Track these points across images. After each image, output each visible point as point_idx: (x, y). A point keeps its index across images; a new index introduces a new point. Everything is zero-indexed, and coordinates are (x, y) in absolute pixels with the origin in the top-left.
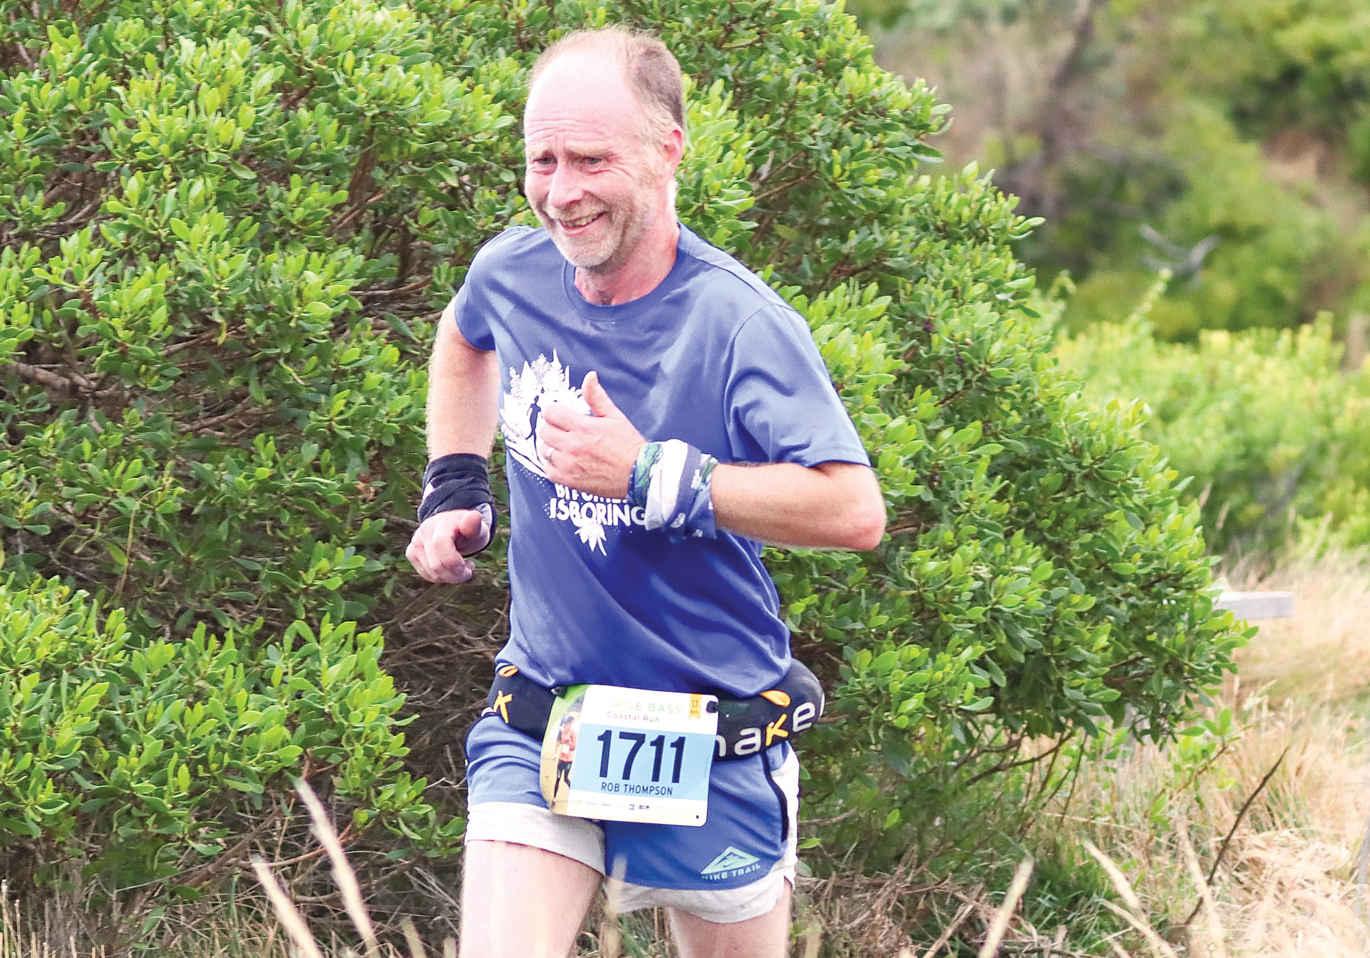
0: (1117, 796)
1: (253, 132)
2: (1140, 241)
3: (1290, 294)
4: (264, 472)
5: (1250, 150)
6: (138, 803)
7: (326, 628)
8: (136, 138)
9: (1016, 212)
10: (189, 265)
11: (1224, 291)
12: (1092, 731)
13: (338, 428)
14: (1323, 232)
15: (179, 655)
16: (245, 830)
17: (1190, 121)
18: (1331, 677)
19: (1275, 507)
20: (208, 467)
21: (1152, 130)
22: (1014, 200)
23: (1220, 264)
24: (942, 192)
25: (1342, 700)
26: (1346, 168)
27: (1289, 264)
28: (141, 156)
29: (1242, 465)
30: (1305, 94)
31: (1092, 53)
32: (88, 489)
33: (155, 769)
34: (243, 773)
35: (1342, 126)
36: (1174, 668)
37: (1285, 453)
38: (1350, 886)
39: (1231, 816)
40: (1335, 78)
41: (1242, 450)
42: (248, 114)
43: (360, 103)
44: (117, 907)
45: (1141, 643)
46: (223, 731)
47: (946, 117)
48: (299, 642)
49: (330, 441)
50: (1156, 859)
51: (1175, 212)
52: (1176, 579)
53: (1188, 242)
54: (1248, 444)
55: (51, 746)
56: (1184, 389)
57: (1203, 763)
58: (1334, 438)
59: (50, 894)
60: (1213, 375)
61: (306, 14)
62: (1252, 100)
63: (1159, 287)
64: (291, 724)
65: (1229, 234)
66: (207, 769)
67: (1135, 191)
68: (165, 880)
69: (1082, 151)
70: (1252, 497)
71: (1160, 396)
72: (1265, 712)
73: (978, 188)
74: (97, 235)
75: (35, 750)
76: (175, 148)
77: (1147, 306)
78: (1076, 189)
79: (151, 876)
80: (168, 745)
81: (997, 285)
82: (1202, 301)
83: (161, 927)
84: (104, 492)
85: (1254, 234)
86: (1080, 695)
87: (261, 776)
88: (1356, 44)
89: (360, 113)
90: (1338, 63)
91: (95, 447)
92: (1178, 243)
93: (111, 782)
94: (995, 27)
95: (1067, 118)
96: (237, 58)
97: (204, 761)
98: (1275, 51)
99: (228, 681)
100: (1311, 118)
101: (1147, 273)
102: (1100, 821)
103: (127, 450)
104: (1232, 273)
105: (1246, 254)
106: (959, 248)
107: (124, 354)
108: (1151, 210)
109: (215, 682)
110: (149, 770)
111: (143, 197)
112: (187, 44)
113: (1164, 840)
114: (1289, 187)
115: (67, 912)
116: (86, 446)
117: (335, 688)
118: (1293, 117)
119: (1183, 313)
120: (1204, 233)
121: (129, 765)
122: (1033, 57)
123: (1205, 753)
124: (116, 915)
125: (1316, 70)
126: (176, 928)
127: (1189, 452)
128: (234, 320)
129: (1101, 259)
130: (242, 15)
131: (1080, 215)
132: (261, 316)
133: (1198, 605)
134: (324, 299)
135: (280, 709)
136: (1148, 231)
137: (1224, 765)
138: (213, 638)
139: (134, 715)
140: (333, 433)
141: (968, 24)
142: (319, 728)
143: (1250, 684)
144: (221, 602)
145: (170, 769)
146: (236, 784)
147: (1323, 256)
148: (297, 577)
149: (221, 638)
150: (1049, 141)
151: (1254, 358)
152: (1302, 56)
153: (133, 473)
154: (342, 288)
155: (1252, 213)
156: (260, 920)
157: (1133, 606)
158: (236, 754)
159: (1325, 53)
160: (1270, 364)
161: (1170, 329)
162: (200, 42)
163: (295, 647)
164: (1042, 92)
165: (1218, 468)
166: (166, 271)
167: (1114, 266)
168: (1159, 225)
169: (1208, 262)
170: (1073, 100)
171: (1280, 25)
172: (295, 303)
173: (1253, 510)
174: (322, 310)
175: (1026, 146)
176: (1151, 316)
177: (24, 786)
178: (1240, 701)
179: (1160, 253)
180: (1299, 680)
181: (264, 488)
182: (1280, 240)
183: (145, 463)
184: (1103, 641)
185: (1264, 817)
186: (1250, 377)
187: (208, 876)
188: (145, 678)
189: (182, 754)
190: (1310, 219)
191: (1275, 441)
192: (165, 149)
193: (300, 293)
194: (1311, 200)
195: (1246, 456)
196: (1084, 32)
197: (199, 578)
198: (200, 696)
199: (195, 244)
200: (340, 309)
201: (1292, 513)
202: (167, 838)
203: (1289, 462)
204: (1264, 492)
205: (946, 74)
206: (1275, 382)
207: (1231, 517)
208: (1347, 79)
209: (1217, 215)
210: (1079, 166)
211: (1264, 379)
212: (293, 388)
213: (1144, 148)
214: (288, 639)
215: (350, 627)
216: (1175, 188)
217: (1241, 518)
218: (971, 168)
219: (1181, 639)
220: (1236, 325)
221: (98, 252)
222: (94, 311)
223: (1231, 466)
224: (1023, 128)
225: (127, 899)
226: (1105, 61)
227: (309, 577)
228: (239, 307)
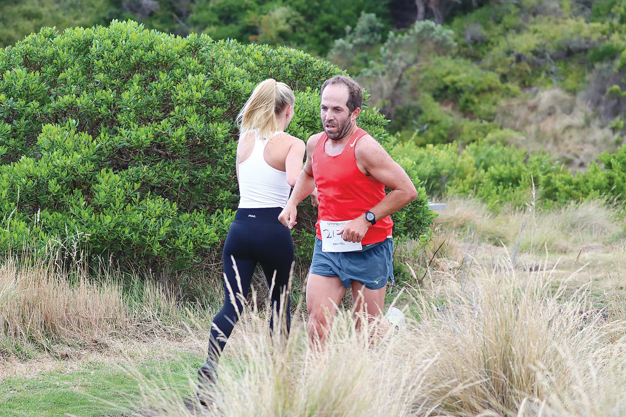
0: (406, 250)
1: (205, 96)
2: (413, 124)
3: (446, 136)
4: (208, 173)
5: (437, 104)
6: (181, 251)
7: (225, 210)
8: (178, 98)
9: (384, 119)
10: (190, 126)
11: (431, 135)
12: (401, 237)
13: (226, 163)
14: (453, 122)
15: (191, 217)
16: (207, 257)
17: (424, 97)
18: (455, 222)
19: (442, 184)
20: (196, 172)
21: (415, 99)
22: (384, 116)
23: (430, 129)
24: (368, 114)
25: (457, 228)
26: (458, 108)
27: (445, 129)
28: (179, 102)
29: (435, 174)
30: (449, 92)
31: (402, 82)
32: (167, 177)
33: (185, 243)
34: (205, 243)
35: (457, 99)
36: (419, 223)
37: (445, 171)
38: (459, 271)
39: (432, 255)
40: (456, 88)
41: (435, 171)
42: (204, 92)
43: (230, 89)
44: (177, 275)
45: (412, 217)
46: (201, 234)
47: (369, 97)
48: (219, 214)
49: (224, 166)
50: (415, 264)
51: (420, 117)
52: (420, 203)
53: (423, 124)
54: (436, 169)
55: (159, 235)
56: (422, 157)
57: (426, 242)
58: (456, 168)
59: (162, 271)
60: (429, 153)
61: (218, 69)
62: (438, 93)
63: (416, 134)
64: (216, 232)
65: (432, 122)
66: (197, 243)
67: (411, 113)
68: (188, 268)
69: (400, 103)
70: (437, 181)
71: (417, 159)
72: (440, 231)
73: (376, 113)
74: (169, 121)
75: (155, 236)
76: (187, 100)
77: (413, 138)
78: (399, 112)
79: (185, 267)
80: (188, 237)
81: (380, 135)
82: (426, 137)
83: (187, 279)
84: (171, 178)
85: (438, 122)
86: (398, 228)
87: (210, 244)
88: (461, 81)
89: (230, 91)
90: (456, 85)
91: (169, 168)
92: (421, 124)
93: (175, 246)
94: (380, 76)
95: (397, 97)
96: (201, 79)
97: (196, 241)
98: (443, 82)
99: (202, 222)
100: (450, 97)
101: (414, 131)
102: (402, 256)
103: (176, 168)
104: (433, 131)
105: (436, 127)
106: (371, 126)
107: (176, 147)
108: (415, 117)
109: (199, 223)
110: (183, 243)
111: (179, 111)
112: (190, 76)
113: (417, 260)
114: (445, 112)
115: (166, 276)
116: (166, 168)
117: (227, 224)
118: (446, 97)
119: (422, 140)
120: (427, 122)
121: (179, 242)
122: (389, 83)
123: (426, 240)
124: (177, 277)
125: (452, 87)
126: (191, 279)
127: (423, 171)
128: (202, 139)
129: (404, 128)
130: (203, 68)
131: (399, 118)
132: (208, 138)
133: (425, 209)
134: (222, 134)
135: (214, 229)
136: (414, 122)
137: (431, 243)
138: (198, 213)
139: (180, 230)
140: (225, 164)
141: (374, 76)
142: (223, 233)
143: (437, 225)
144: (200, 203)
145: (188, 243)
146: (204, 246)
147: (453, 128)
148: (216, 198)
149: (200, 213)
150: (393, 101)
151: (438, 150)
152: (449, 84)
153: (177, 174)
154: (226, 131)
155: (438, 118)
156: (210, 277)
157: (410, 208)
158: (204, 239)
159: (454, 83)
160: (442, 152)
161: (419, 143)
162: (193, 75)
163: (218, 215)
164: (391, 91)
165: (430, 175)
166: (185, 128)
167: (407, 129)
168: (417, 120)
169: (428, 128)
170: (398, 92)
171: (444, 76)
172: (215, 135)
173: (438, 184)
174: (221, 136)
175: (387, 102)
176: (414, 140)
177: (153, 244)
178: (434, 229)
179: (417, 127)
180: (447, 223)
181: (209, 176)
182: (443, 124)
183: (181, 171)
184: (404, 216)
185: (440, 255)
186: (437, 155)
187: (198, 267)
188: (183, 222)
189: (191, 239)
190: (450, 119)
191: (443, 169)
192: (184, 100)
193: (216, 132)
194: (450, 115)
195: (436, 172)
196: (400, 77)
197: (194, 198)
198: (196, 226)
199: (192, 122)
200: (226, 136)
201: (446, 186)
202: (189, 259)
203: (446, 174)
204: (440, 180)
205: (370, 87)
206: (443, 156)
207: (433, 186)
208: (459, 88)
209: (430, 118)
210: (400, 107)
211: (440, 155)
212: (216, 154)
213: (414, 103)
214: (216, 213)
215: (230, 210)
216: (420, 112)
217: (435, 186)
218: (374, 108)
219: (421, 216)
220: (434, 143)
221: (170, 124)
222: (169, 137)
223: (433, 174)
224: (387, 99)
225: (179, 273)
226: (405, 84)
227: (219, 197)
228: (203, 136)
